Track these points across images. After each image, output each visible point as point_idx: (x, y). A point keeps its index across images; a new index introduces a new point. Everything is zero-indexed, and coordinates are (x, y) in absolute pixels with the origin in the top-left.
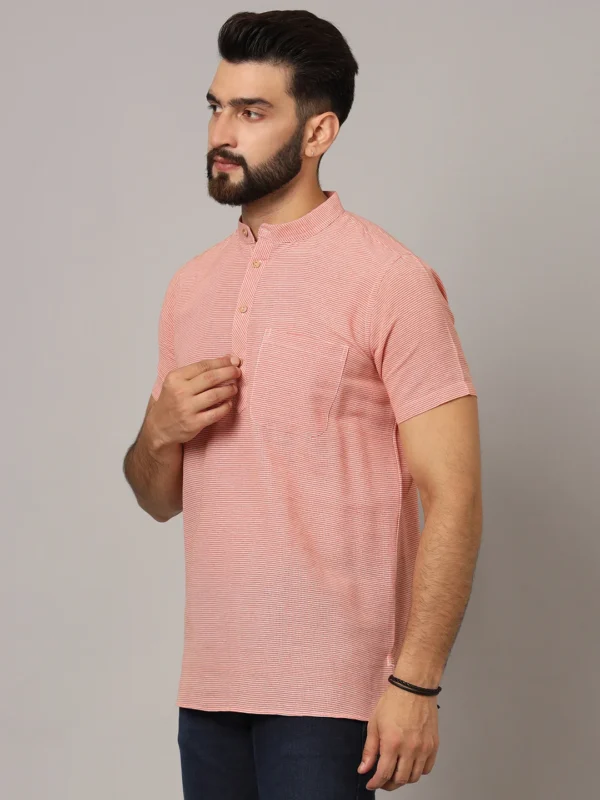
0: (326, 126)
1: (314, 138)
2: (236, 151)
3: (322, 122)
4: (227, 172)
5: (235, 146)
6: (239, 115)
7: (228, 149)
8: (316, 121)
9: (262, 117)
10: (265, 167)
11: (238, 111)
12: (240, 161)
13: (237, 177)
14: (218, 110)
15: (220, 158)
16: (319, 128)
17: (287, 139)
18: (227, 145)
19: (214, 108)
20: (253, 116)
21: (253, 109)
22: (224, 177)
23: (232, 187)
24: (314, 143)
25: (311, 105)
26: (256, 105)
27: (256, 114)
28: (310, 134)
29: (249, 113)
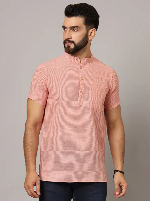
0: (93, 32)
1: (91, 35)
2: (72, 40)
3: (92, 31)
4: (70, 45)
5: (71, 39)
6: (72, 31)
7: (70, 39)
8: (91, 31)
9: (78, 30)
10: (79, 43)
11: (71, 30)
12: (73, 42)
13: (72, 46)
14: (66, 30)
15: (68, 42)
16: (92, 33)
17: (84, 36)
18: (69, 38)
19: (65, 29)
20: (76, 31)
21: (75, 29)
22: (69, 47)
23: (72, 49)
24: (91, 36)
25: (90, 27)
26: (76, 28)
27: (76, 30)
28: (89, 34)
29: (74, 30)
